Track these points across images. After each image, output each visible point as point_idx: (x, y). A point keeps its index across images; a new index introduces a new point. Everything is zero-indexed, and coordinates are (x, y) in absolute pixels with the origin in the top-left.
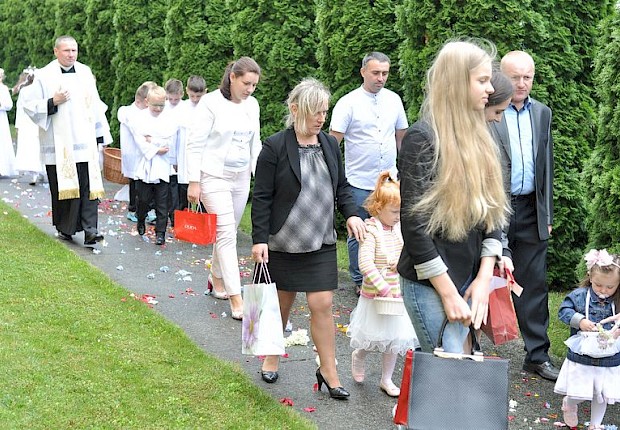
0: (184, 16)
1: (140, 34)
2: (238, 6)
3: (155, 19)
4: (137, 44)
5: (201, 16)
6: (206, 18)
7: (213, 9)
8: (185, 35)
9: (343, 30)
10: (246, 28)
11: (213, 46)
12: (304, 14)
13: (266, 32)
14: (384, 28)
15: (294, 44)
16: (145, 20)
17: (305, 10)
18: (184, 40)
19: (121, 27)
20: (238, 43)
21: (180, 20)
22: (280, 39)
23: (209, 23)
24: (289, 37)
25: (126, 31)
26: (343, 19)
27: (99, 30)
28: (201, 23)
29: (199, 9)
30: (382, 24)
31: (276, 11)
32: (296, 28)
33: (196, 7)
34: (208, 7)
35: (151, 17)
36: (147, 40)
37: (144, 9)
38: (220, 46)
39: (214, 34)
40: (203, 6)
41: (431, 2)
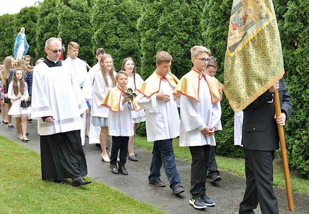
0: (105, 33)
2: (145, 28)
3: (81, 36)
5: (114, 34)
6: (117, 35)
7: (122, 30)
8: (107, 44)
10: (150, 40)
11: (123, 50)
12: (185, 31)
13: (163, 42)
15: (180, 48)
16: (76, 37)
17: (186, 29)
20: (145, 48)
21: (103, 36)
22: (172, 45)
23: (119, 37)
24: (177, 44)
28: (115, 38)
29: (114, 30)
31: (169, 29)
32: (181, 38)
33: (112, 29)
34: (118, 29)
37: (75, 31)
38: (127, 50)
39: (123, 43)
40: (116, 28)
41: (301, 22)
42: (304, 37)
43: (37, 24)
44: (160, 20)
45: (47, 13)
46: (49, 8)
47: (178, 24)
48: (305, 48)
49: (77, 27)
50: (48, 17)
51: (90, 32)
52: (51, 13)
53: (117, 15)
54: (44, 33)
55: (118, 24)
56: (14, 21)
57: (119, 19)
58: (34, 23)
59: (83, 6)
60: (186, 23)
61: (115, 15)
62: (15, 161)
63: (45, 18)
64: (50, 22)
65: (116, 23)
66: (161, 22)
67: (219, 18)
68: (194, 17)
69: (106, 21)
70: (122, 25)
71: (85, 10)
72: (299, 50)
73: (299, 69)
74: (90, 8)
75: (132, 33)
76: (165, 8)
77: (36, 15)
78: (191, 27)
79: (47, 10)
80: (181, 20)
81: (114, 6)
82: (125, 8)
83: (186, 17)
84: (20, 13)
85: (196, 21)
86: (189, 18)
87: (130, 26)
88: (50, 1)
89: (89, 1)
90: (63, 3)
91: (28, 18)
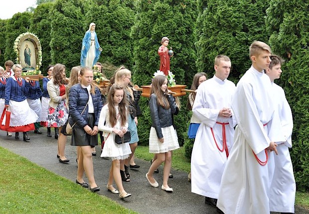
1: (66, 52)
2: (139, 36)
4: (64, 57)
5: (108, 42)
6: (110, 42)
7: (115, 37)
9: (217, 49)
11: (115, 58)
12: (178, 40)
14: (243, 48)
16: (69, 43)
19: (55, 48)
23: (112, 45)
25: (58, 50)
26: (218, 43)
28: (108, 45)
29: (107, 38)
30: (240, 45)
34: (111, 37)
35: (72, 42)
36: (70, 55)
37: (68, 38)
38: (119, 58)
39: (115, 51)
40: (109, 36)
41: (296, 34)
42: (297, 49)
44: (154, 29)
45: (39, 19)
46: (42, 14)
47: (172, 33)
48: (297, 60)
49: (69, 34)
50: (41, 23)
52: (44, 20)
53: (110, 22)
55: (111, 32)
56: (6, 26)
57: (112, 27)
59: (76, 13)
60: (179, 32)
61: (108, 23)
62: (5, 167)
63: (38, 24)
64: (43, 28)
65: (110, 30)
66: (155, 31)
67: (213, 29)
68: (187, 26)
70: (115, 33)
71: (78, 17)
72: (292, 61)
73: (291, 81)
74: (83, 15)
75: (125, 41)
76: (159, 16)
77: (28, 21)
78: (184, 37)
79: (40, 17)
80: (174, 29)
81: (108, 14)
82: (118, 16)
83: (179, 26)
84: (13, 18)
85: (189, 30)
86: (182, 27)
87: (123, 34)
88: (43, 8)
89: (82, 8)
90: (56, 10)
91: (20, 24)
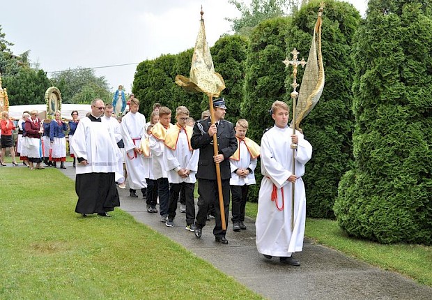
0: (381, 78)
5: (398, 78)
6: (402, 80)
7: (413, 71)
8: (383, 97)
11: (413, 108)
18: (380, 102)
21: (377, 83)
23: (407, 85)
27: (258, 94)
28: (400, 85)
29: (397, 72)
33: (394, 70)
34: (405, 69)
38: (420, 108)
39: (413, 95)
40: (401, 69)
43: (245, 63)
45: (264, 45)
46: (268, 36)
50: (265, 51)
51: (343, 76)
52: (270, 46)
53: (405, 44)
54: (259, 77)
55: (406, 61)
57: (406, 53)
58: (237, 62)
59: (331, 30)
61: (400, 44)
63: (260, 53)
64: (269, 59)
65: (403, 58)
69: (384, 55)
70: (412, 62)
71: (335, 37)
77: (240, 50)
79: (264, 40)
81: (400, 28)
82: (419, 32)
84: (216, 46)
87: (427, 65)
88: (270, 26)
89: (341, 23)
90: (296, 27)
91: (228, 54)
